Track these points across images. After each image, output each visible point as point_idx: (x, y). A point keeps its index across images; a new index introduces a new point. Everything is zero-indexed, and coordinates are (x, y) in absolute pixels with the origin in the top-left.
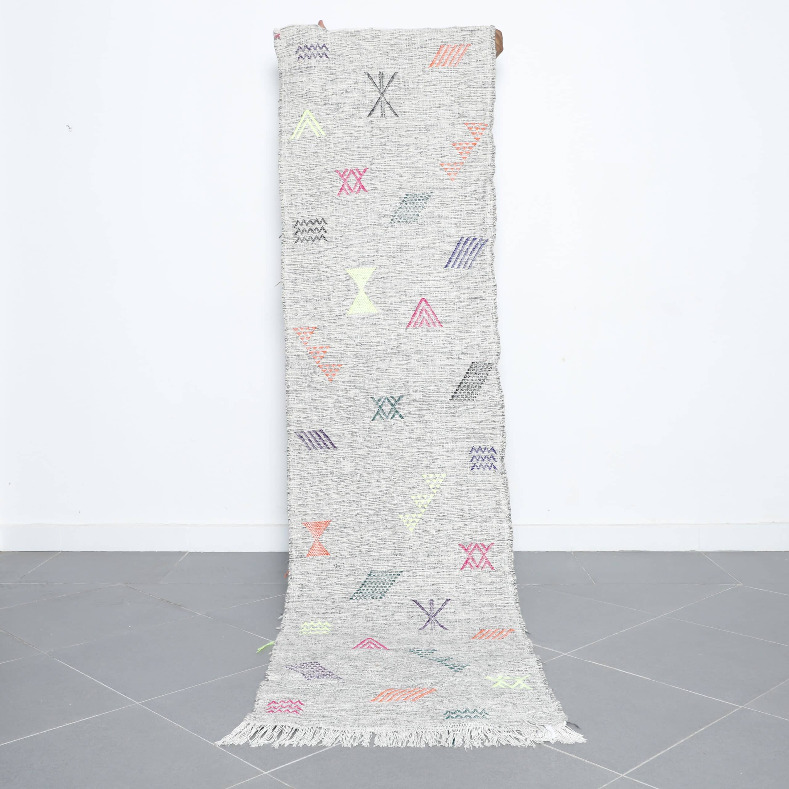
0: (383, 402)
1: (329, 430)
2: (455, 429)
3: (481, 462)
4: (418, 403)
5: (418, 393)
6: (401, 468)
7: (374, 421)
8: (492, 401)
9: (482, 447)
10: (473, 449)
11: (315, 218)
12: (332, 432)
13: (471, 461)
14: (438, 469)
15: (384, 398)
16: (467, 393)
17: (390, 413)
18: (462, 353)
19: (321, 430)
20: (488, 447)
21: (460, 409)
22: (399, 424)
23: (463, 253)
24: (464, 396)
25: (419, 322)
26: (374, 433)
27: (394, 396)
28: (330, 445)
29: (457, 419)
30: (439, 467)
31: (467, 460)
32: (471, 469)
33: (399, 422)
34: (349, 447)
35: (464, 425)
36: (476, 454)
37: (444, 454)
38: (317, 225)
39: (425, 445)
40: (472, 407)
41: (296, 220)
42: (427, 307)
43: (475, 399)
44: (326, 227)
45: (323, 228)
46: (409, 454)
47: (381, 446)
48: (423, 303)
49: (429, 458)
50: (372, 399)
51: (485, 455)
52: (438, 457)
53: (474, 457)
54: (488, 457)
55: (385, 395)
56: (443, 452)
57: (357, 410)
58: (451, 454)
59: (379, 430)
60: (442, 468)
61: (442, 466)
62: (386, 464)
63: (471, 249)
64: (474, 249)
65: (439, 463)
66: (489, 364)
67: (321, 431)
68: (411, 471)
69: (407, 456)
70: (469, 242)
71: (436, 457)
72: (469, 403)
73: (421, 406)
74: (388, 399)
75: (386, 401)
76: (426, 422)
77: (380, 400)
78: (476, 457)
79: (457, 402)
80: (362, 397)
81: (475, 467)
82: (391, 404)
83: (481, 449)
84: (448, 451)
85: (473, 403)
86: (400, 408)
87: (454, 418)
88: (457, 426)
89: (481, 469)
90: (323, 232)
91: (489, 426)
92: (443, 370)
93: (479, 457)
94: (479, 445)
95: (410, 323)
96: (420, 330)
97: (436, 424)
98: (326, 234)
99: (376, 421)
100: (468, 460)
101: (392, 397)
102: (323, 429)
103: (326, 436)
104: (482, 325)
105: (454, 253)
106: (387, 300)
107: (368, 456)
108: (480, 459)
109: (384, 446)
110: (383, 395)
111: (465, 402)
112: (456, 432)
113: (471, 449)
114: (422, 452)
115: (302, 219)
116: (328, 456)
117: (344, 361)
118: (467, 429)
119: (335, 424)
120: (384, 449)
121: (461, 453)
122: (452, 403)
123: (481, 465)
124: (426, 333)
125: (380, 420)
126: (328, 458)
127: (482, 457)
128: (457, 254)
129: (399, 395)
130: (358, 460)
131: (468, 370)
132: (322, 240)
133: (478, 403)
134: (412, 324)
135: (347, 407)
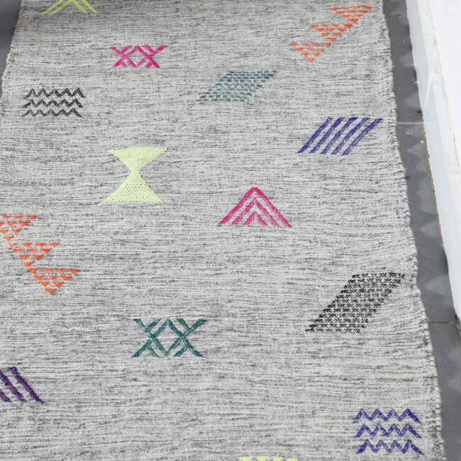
0: (161, 330)
1: (30, 370)
2: (316, 379)
3: (380, 438)
4: (237, 334)
5: (238, 319)
6: (190, 443)
7: (136, 358)
8: (402, 332)
9: (382, 410)
10: (360, 414)
11: (65, 88)
12: (37, 375)
13: (359, 434)
14: (280, 447)
15: (163, 321)
16: (342, 320)
17: (173, 346)
18: (333, 263)
19: (11, 369)
20: (396, 409)
21: (327, 346)
22: (192, 365)
23: (332, 137)
24: (338, 326)
25: (246, 217)
26: (135, 380)
27: (186, 319)
28: (26, 394)
29: (323, 361)
30: (280, 445)
31: (347, 435)
32: (357, 450)
33: (191, 362)
34: (72, 401)
35: (338, 372)
36: (368, 423)
37: (293, 421)
38: (66, 97)
39: (248, 402)
40: (357, 342)
41: (30, 89)
42: (260, 200)
43: (362, 329)
44: (82, 101)
45: (76, 101)
46: (210, 418)
47: (148, 402)
48: (254, 194)
49: (258, 428)
50: (135, 323)
51: (391, 423)
52: (278, 427)
53: (365, 428)
54: (397, 429)
55: (167, 316)
56: (292, 417)
57: (101, 340)
58: (310, 422)
59: (146, 373)
60: (289, 445)
61: (288, 443)
62: (154, 435)
63: (347, 131)
64: (353, 131)
65: (280, 436)
66: (392, 274)
67: (14, 370)
68: (214, 450)
69: (206, 421)
70: (343, 123)
71: (276, 427)
72: (349, 335)
73: (243, 339)
74: (171, 324)
75: (168, 329)
76: (253, 366)
77: (154, 324)
78: (368, 429)
79: (319, 334)
80: (113, 318)
81: (368, 448)
82: (179, 333)
83: (380, 414)
84: (301, 417)
85: (357, 336)
86: (195, 340)
87: (316, 361)
88: (322, 373)
89: (382, 451)
90: (75, 106)
91: (397, 377)
92: (291, 286)
93: (377, 429)
94: (375, 407)
95: (226, 219)
96: (246, 228)
97: (275, 369)
98: (81, 109)
99: (141, 358)
100: (350, 435)
101: (182, 321)
102: (17, 366)
103: (22, 380)
104: (372, 224)
105: (314, 137)
106: (183, 190)
107: (114, 420)
108: (379, 433)
109: (155, 401)
110: (160, 317)
111: (338, 334)
112: (320, 384)
113: (356, 414)
114: (242, 416)
115: (41, 88)
116: (20, 415)
117: (83, 265)
118: (345, 379)
119: (48, 359)
120: (152, 407)
121: (332, 421)
122: (310, 336)
123: (381, 443)
124: (259, 234)
125: (150, 358)
126: (19, 419)
127: (382, 429)
128: (318, 139)
129: (196, 319)
130: (91, 427)
131: (346, 287)
132: (73, 115)
133: (369, 336)
134: (231, 220)
135: (80, 335)
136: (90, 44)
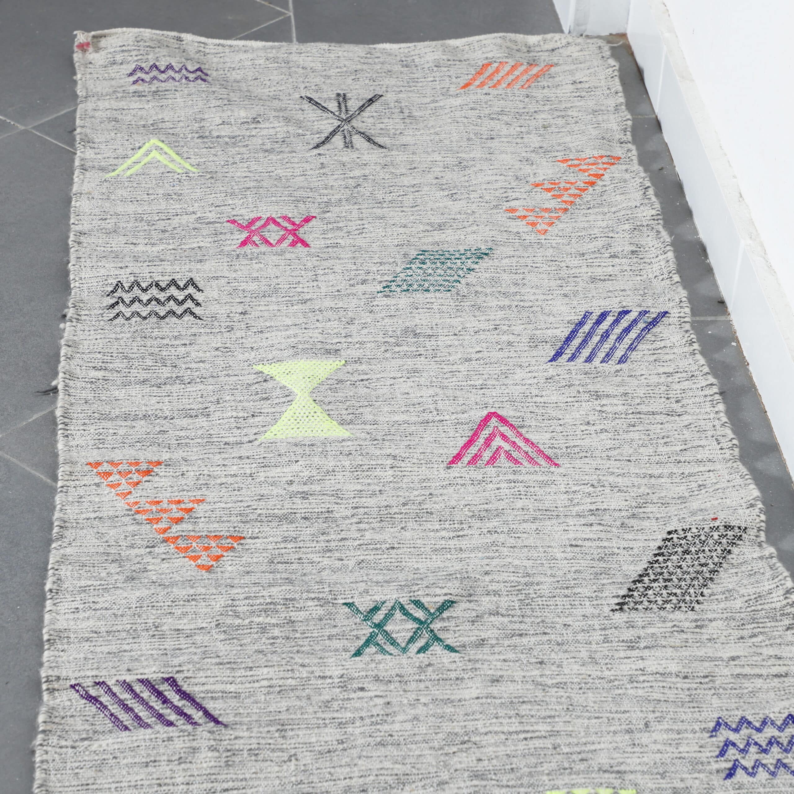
0: (388, 617)
1: (196, 681)
2: (642, 678)
3: (757, 756)
4: (506, 620)
5: (504, 599)
6: (466, 774)
7: (357, 658)
8: (760, 607)
9: (750, 718)
10: (718, 724)
11: (170, 278)
12: (206, 687)
13: (722, 753)
14: (607, 775)
15: (389, 605)
16: (665, 595)
17: (412, 640)
18: (634, 516)
19: (167, 680)
20: (772, 716)
21: (650, 631)
22: (447, 665)
23: (596, 339)
24: (660, 603)
25: (487, 455)
26: (362, 689)
27: (424, 600)
28: (197, 715)
29: (646, 653)
30: (605, 771)
31: (703, 755)
32: (724, 775)
33: (445, 660)
34: (271, 723)
35: (673, 667)
36: (733, 737)
37: (618, 738)
38: (173, 291)
39: (544, 714)
40: (694, 624)
41: (115, 282)
42: (504, 429)
43: (697, 607)
44: (198, 296)
45: (190, 297)
46: (491, 739)
47: (389, 719)
48: (494, 422)
49: (566, 750)
50: (347, 610)
51: (769, 735)
52: (597, 747)
53: (728, 744)
54: (778, 743)
55: (394, 596)
56: (615, 733)
57: (298, 635)
58: (645, 738)
59: (377, 679)
60: (618, 772)
61: (616, 769)
62: (409, 766)
63: (618, 330)
64: (627, 330)
65: (603, 759)
66: (727, 527)
67: (172, 682)
68: (505, 783)
69: (484, 743)
70: (610, 319)
71: (593, 747)
72: (678, 615)
73: (517, 626)
74: (402, 608)
75: (398, 615)
76: (541, 663)
77: (376, 609)
78: (734, 745)
79: (634, 614)
80: (310, 603)
81: (740, 772)
82: (416, 619)
83: (749, 723)
84: (629, 731)
85: (691, 615)
86: (445, 629)
87: (635, 653)
88: (649, 670)
89: (762, 775)
90: (189, 304)
91: (764, 672)
92: (576, 549)
93: (748, 744)
94: (740, 713)
95: (458, 457)
96: (491, 470)
97: (576, 667)
98: (199, 308)
99: (365, 658)
100: (709, 755)
101: (418, 604)
102: (175, 676)
103: (185, 695)
105: (569, 339)
106: (381, 419)
107: (341, 747)
108: (753, 749)
109: (400, 718)
110: (384, 598)
111: (662, 613)
112: (649, 684)
113: (712, 725)
114: (537, 734)
115: (132, 279)
116: (194, 744)
118: (686, 677)
119: (221, 664)
120: (397, 727)
121: (677, 737)
122: (619, 618)
123: (757, 764)
124: (512, 477)
125: (380, 657)
126: (195, 750)
127: (756, 744)
128: (576, 342)
129: (441, 599)
130: (307, 758)
131: (660, 548)
132: (188, 318)
133: (710, 616)
134: (466, 459)
135: (263, 629)
136: (194, 216)
